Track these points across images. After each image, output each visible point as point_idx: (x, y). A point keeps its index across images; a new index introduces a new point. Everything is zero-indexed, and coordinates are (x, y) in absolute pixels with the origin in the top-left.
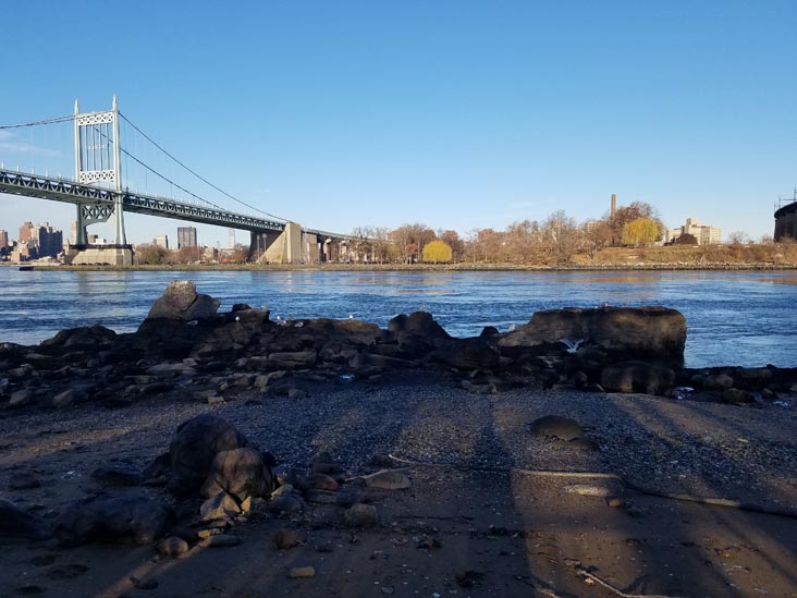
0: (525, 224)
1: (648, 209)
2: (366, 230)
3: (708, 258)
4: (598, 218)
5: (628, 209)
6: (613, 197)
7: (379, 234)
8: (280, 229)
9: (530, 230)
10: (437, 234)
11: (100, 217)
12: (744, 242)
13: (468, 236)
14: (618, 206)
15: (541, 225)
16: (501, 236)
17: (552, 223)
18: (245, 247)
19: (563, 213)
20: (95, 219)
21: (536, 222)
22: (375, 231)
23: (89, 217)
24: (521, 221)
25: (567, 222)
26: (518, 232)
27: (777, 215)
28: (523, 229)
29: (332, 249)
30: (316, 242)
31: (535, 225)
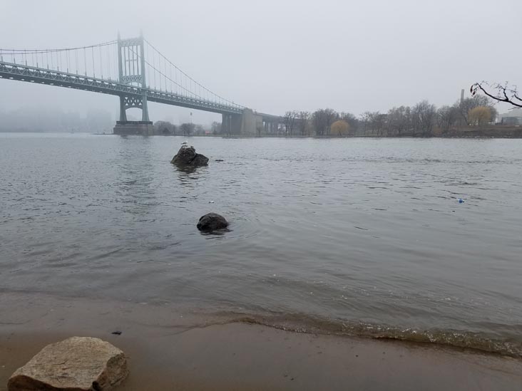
0: (402, 109)
2: (294, 113)
4: (451, 105)
6: (463, 91)
7: (302, 116)
8: (240, 113)
9: (404, 113)
10: (340, 115)
11: (133, 104)
13: (361, 117)
14: (465, 98)
15: (412, 109)
16: (382, 117)
17: (419, 109)
19: (427, 102)
20: (130, 106)
21: (409, 108)
22: (299, 114)
23: (127, 104)
24: (399, 107)
25: (430, 108)
26: (396, 114)
28: (400, 112)
29: (271, 125)
30: (261, 121)
31: (408, 110)
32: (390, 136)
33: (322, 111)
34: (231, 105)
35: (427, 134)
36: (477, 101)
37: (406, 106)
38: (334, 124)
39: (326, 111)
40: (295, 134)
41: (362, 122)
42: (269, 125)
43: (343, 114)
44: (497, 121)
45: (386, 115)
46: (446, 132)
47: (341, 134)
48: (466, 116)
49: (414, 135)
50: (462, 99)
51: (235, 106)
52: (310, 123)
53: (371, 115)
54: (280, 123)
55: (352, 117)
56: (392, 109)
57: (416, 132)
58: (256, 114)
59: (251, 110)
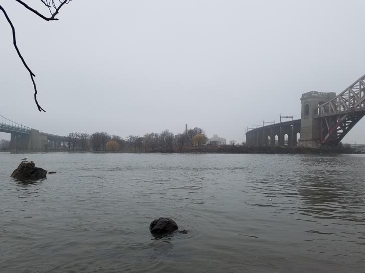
0: (152, 134)
1: (201, 130)
2: (75, 134)
5: (193, 130)
6: (186, 125)
7: (82, 136)
8: (28, 133)
9: (154, 137)
10: (112, 137)
12: (236, 144)
13: (127, 139)
15: (159, 135)
16: (141, 139)
18: (7, 142)
22: (80, 135)
24: (150, 133)
25: (170, 135)
26: (149, 138)
27: (246, 134)
28: (151, 136)
29: (55, 143)
30: (47, 139)
31: (156, 135)
32: (147, 152)
33: (98, 133)
34: (20, 126)
35: (171, 151)
36: (196, 131)
37: (155, 133)
38: (108, 144)
39: (101, 134)
40: (77, 150)
41: (127, 143)
42: (53, 142)
43: (114, 136)
44: (207, 143)
45: (143, 138)
46: (181, 149)
47: (113, 150)
48: (191, 140)
49: (162, 151)
50: (186, 130)
51: (23, 127)
52: (89, 142)
53: (133, 138)
54: (63, 141)
55: (121, 139)
56: (146, 134)
57: (163, 150)
58: (43, 134)
59: (38, 131)
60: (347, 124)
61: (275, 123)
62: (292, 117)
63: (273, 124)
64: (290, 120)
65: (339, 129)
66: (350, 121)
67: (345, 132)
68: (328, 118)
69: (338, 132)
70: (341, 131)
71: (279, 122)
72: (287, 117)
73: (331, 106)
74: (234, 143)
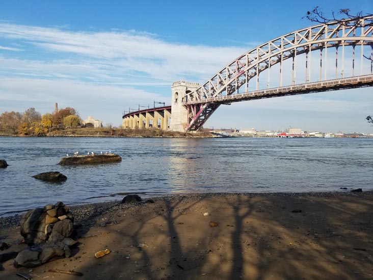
1: (74, 111)
3: (100, 134)
4: (51, 113)
5: (65, 110)
15: (22, 114)
17: (28, 114)
19: (33, 109)
21: (18, 113)
25: (36, 114)
26: (8, 117)
37: (16, 112)
44: (82, 125)
48: (62, 121)
56: (4, 113)
60: (207, 112)
61: (150, 108)
62: (164, 103)
63: (147, 108)
64: (162, 105)
65: (202, 116)
66: (210, 109)
67: (206, 118)
68: (193, 105)
69: (201, 118)
70: (203, 117)
71: (153, 107)
72: (160, 103)
73: (195, 95)
74: (111, 126)
